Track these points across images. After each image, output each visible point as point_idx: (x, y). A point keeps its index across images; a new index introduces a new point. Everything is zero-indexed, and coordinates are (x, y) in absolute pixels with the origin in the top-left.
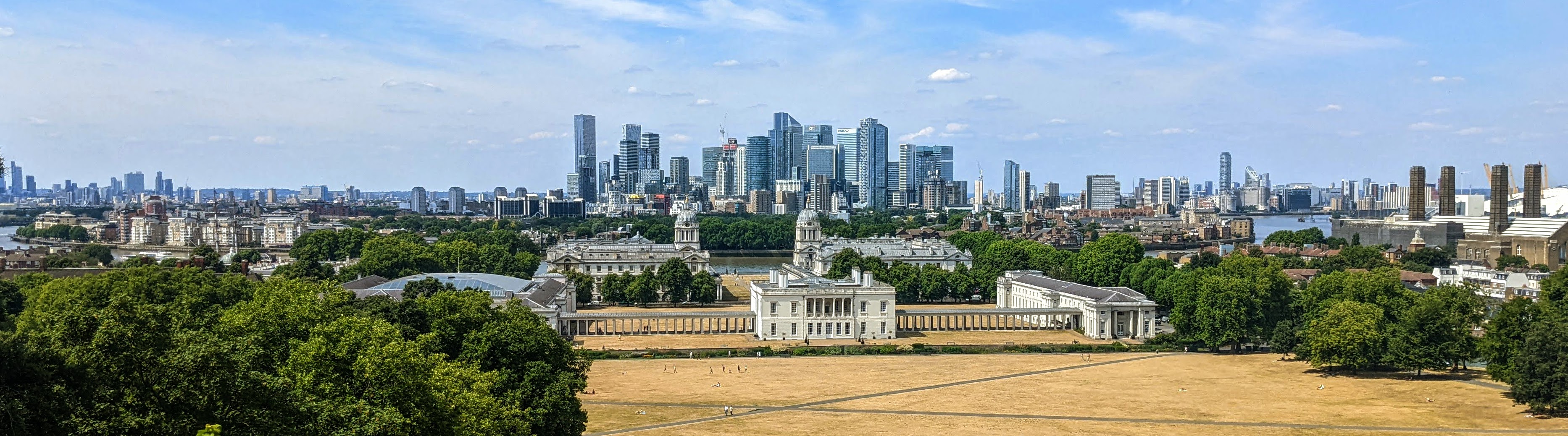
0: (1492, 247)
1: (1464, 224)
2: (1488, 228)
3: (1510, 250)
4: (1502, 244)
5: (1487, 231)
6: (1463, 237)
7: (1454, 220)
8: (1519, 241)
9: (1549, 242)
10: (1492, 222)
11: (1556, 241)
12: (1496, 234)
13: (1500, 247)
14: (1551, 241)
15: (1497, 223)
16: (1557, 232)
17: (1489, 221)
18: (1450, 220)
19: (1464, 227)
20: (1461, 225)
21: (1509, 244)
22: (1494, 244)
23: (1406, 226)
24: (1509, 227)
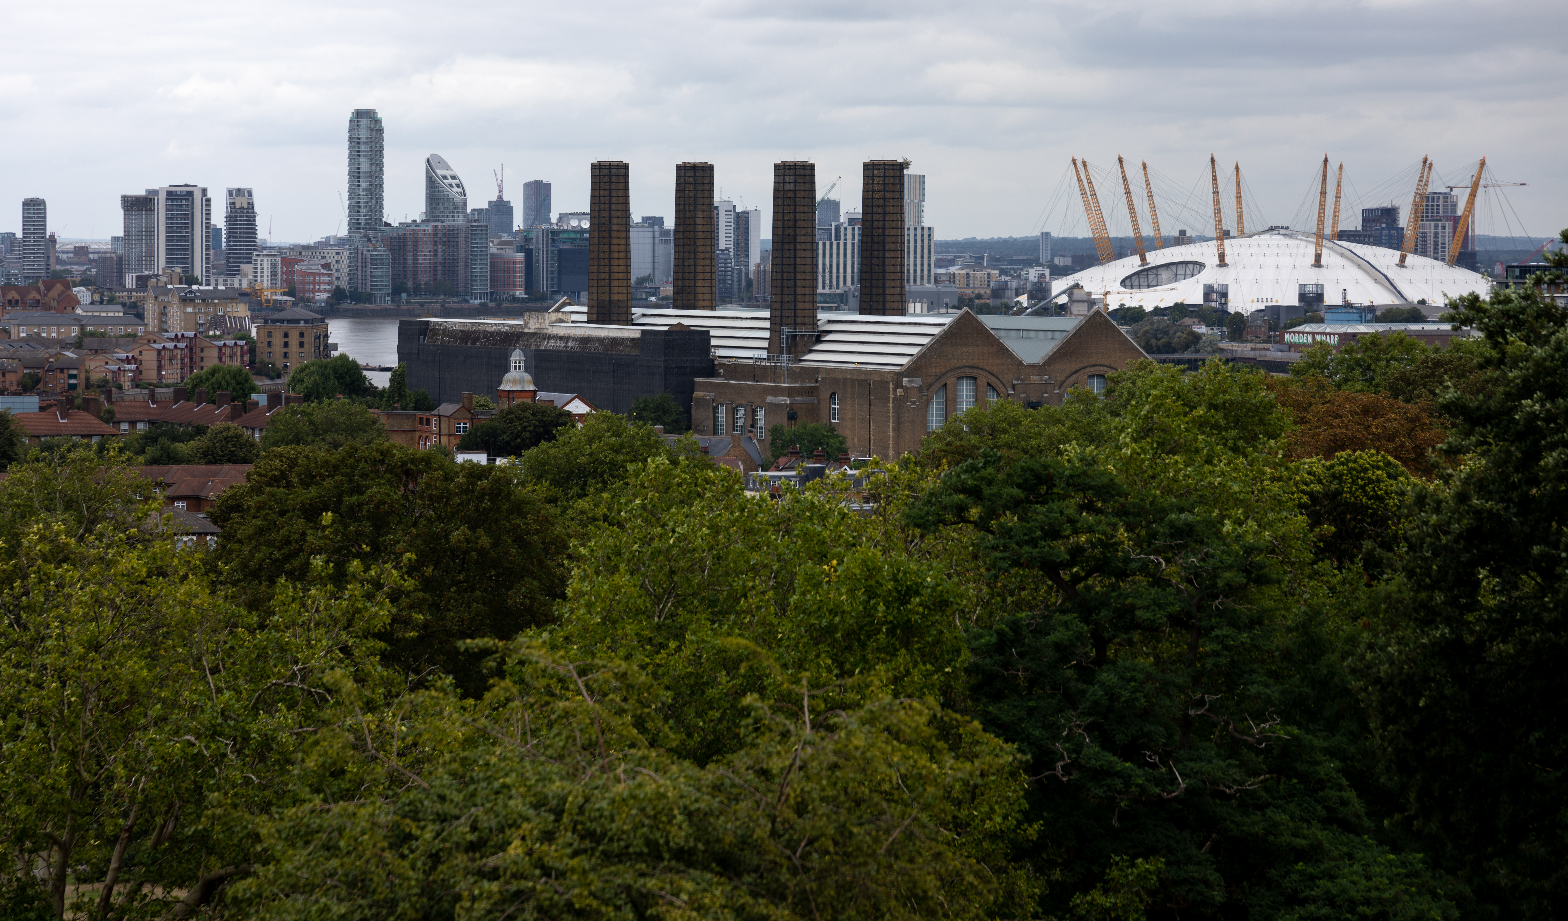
0: (770, 399)
1: (713, 332)
2: (765, 344)
3: (813, 411)
4: (790, 392)
5: (764, 354)
6: (710, 368)
7: (686, 322)
8: (835, 381)
9: (898, 385)
10: (776, 323)
11: (917, 382)
12: (784, 361)
13: (787, 400)
14: (905, 381)
15: (787, 330)
16: (922, 356)
17: (767, 324)
18: (674, 321)
19: (714, 342)
20: (704, 336)
21: (812, 392)
22: (776, 391)
23: (575, 339)
24: (819, 341)
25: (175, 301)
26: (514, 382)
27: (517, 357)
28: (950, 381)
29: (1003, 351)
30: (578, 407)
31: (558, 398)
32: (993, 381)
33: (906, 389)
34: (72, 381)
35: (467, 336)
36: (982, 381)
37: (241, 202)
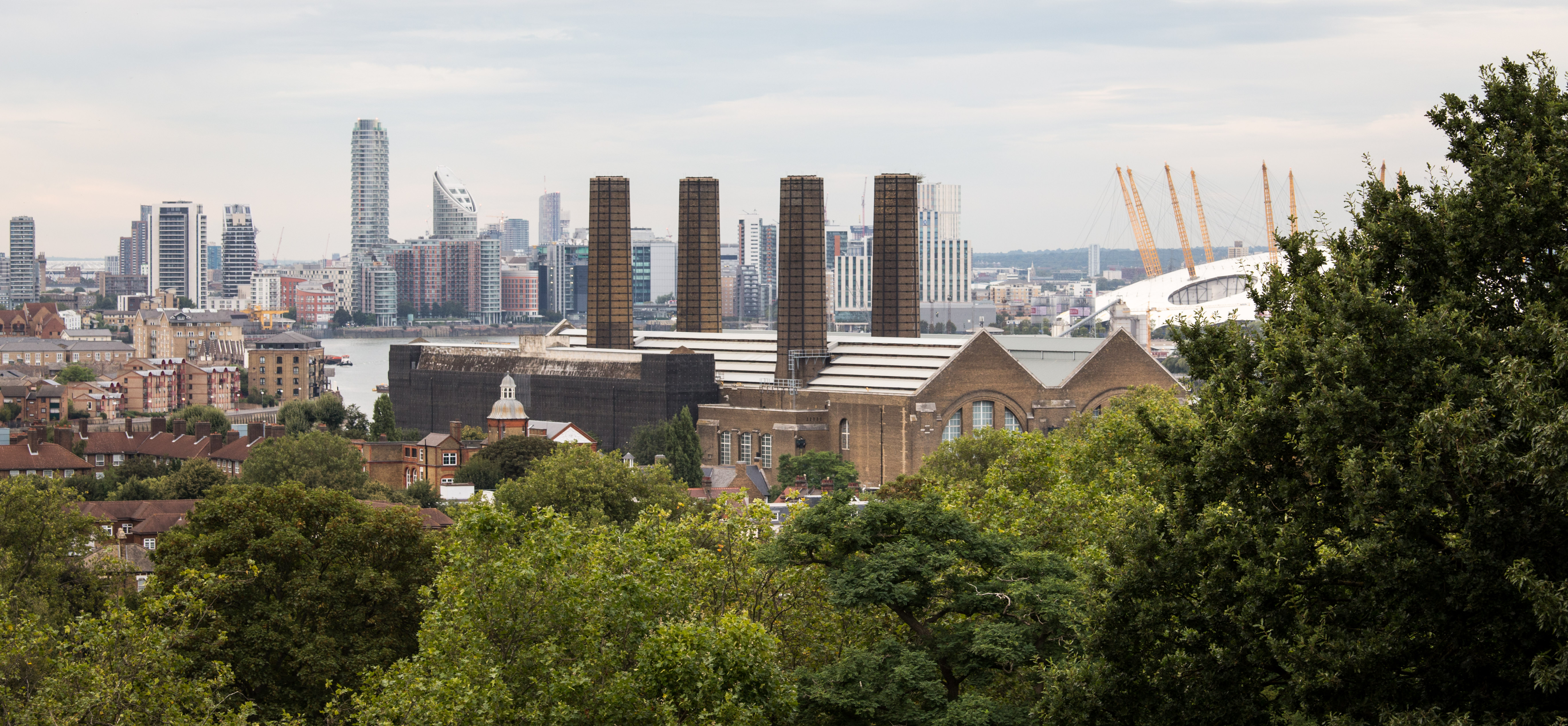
0: (777, 426)
1: (717, 356)
2: (772, 368)
3: (823, 439)
4: (799, 419)
5: (771, 378)
6: (715, 394)
7: (689, 345)
8: (846, 407)
10: (783, 346)
11: (931, 407)
12: (792, 386)
13: (795, 427)
14: (919, 406)
15: (794, 353)
16: (937, 380)
17: (774, 347)
18: (677, 344)
19: (718, 366)
20: (708, 361)
21: (820, 418)
22: (784, 418)
23: (573, 364)
24: (828, 363)
25: (165, 325)
26: (504, 410)
27: (508, 384)
28: (966, 406)
29: (1022, 374)
30: (571, 436)
31: (551, 427)
32: (1011, 405)
33: (919, 415)
34: (53, 411)
35: (460, 361)
36: (1000, 406)
37: (239, 219)
